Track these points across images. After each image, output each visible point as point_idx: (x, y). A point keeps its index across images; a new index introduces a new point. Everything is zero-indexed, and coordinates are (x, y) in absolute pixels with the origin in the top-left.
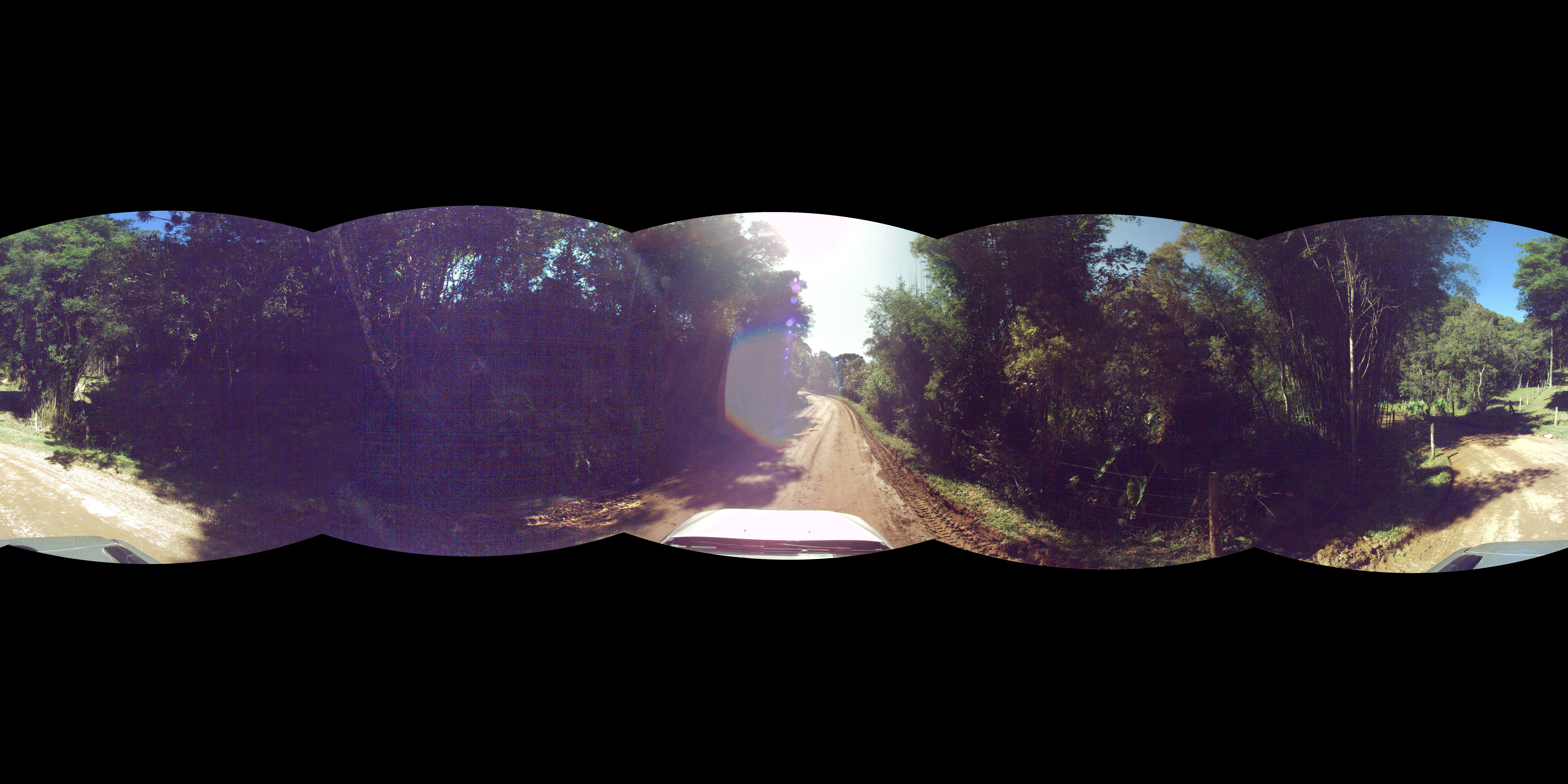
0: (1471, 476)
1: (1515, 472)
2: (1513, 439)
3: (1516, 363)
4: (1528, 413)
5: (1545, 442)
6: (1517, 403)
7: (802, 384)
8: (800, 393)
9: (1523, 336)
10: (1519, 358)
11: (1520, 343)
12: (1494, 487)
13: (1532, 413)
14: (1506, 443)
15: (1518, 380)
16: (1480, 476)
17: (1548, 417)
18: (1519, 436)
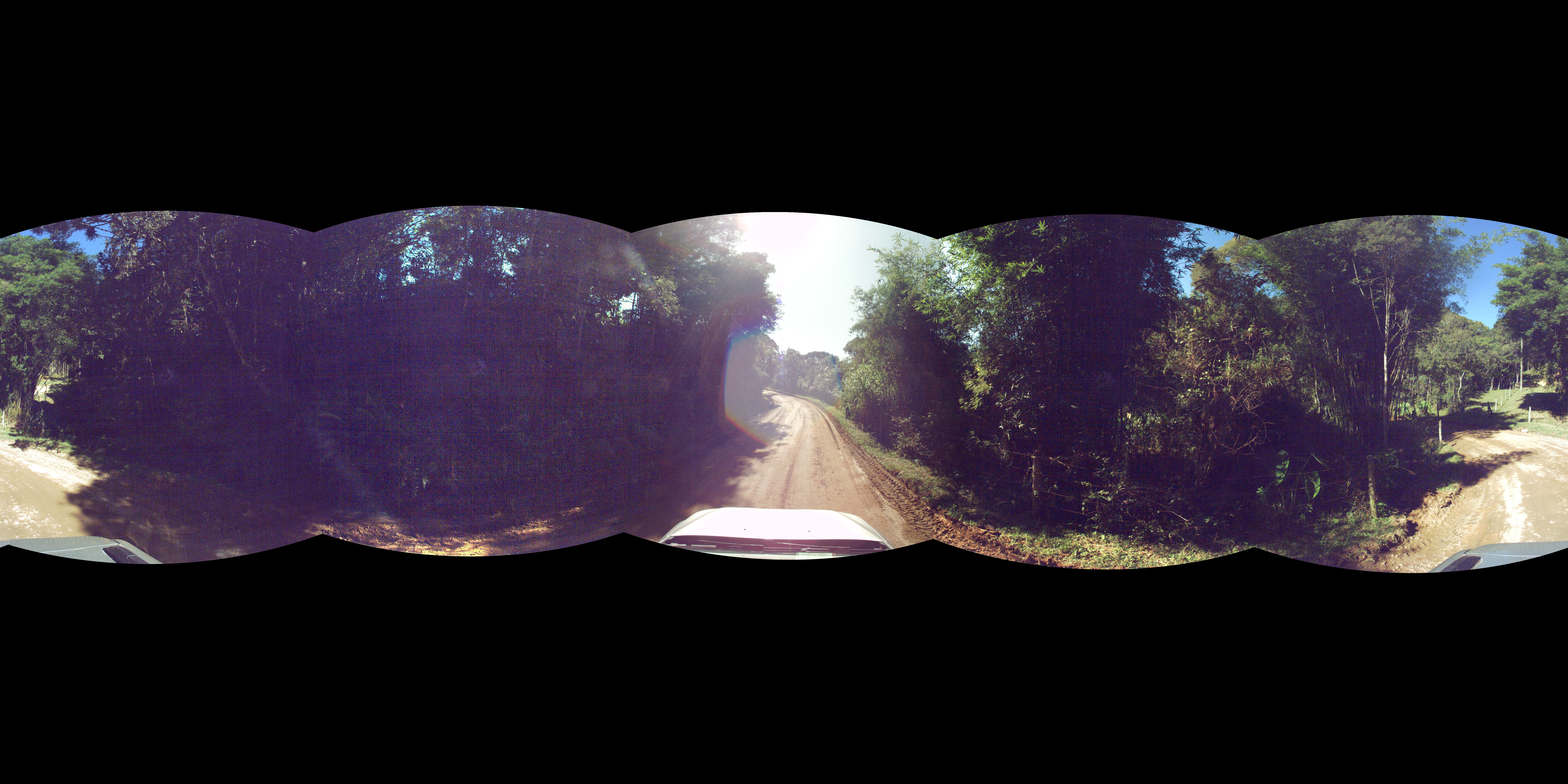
0: (1474, 457)
1: (1505, 453)
2: (1496, 433)
3: (1487, 366)
4: (1503, 413)
5: (1523, 435)
6: (1493, 404)
7: (767, 383)
8: (765, 392)
9: (1493, 342)
10: (1491, 362)
11: (1492, 348)
12: (1494, 463)
13: (1507, 412)
14: (1492, 436)
15: (1490, 383)
16: (1481, 457)
17: (1522, 416)
18: (1500, 431)
